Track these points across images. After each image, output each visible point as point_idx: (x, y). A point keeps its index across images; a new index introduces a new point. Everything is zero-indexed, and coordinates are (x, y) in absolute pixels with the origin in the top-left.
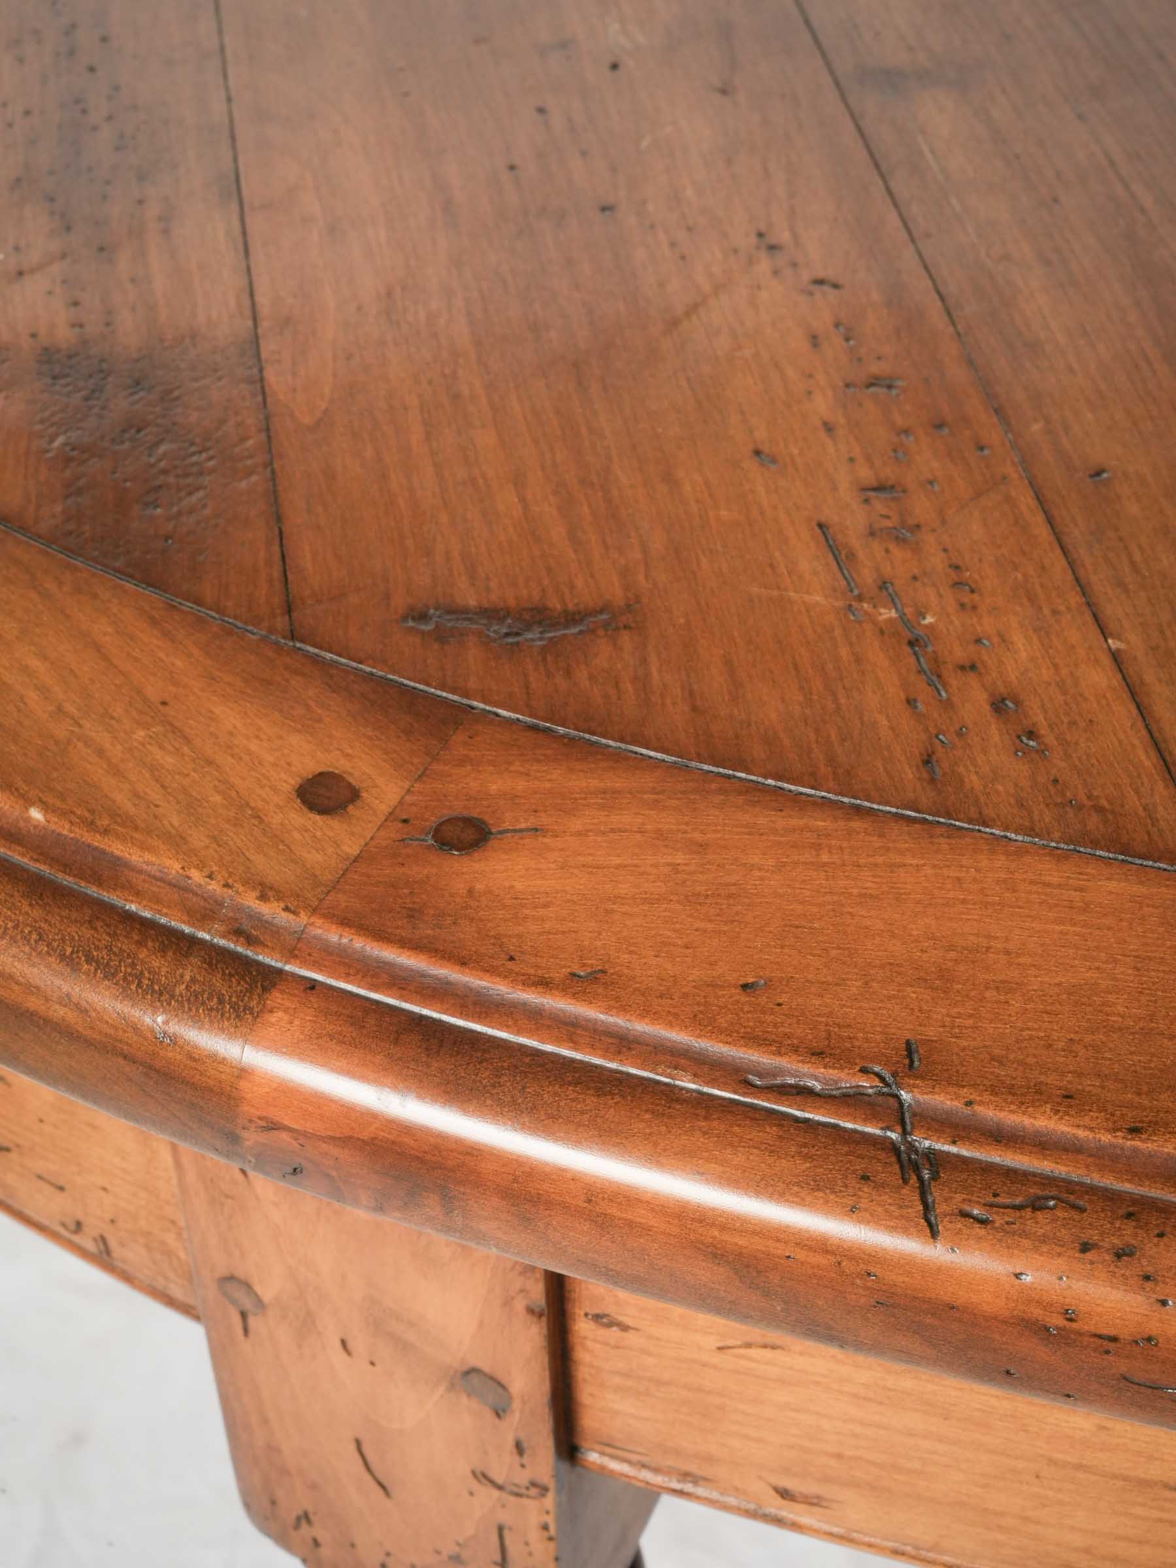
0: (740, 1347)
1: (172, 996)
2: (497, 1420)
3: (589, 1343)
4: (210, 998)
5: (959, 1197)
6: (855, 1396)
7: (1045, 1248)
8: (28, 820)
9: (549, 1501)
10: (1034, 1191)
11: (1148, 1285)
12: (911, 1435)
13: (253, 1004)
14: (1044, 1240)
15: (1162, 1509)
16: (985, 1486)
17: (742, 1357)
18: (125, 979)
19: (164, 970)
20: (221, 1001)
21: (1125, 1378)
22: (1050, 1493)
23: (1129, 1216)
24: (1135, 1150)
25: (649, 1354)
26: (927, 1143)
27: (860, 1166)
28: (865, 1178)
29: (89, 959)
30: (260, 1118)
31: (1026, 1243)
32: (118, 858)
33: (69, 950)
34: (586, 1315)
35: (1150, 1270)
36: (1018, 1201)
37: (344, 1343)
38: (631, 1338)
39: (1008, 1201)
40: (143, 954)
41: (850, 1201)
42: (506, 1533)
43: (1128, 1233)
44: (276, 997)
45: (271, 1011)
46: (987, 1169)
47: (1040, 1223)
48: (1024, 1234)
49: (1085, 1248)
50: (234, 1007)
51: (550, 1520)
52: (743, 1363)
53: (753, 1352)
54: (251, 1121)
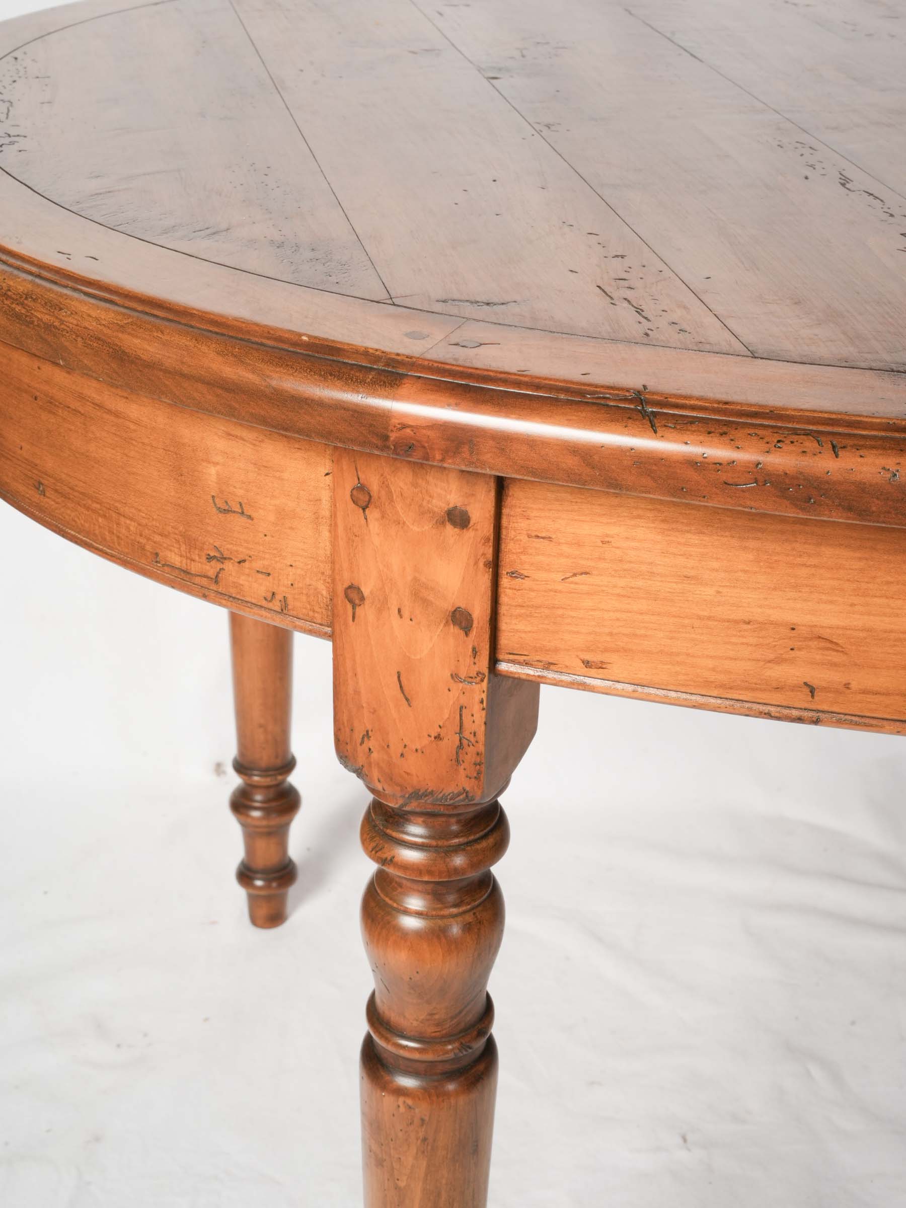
0: (572, 577)
1: (365, 383)
2: (466, 638)
3: (508, 591)
4: (380, 382)
5: (663, 422)
6: (619, 595)
7: (695, 433)
8: (302, 340)
9: (485, 684)
10: (690, 420)
11: (732, 442)
12: (642, 614)
13: (397, 382)
14: (694, 431)
15: (743, 637)
16: (671, 638)
17: (572, 583)
18: (346, 379)
19: (361, 376)
20: (384, 382)
21: (726, 483)
22: (698, 637)
23: (725, 425)
24: (726, 408)
25: (533, 591)
26: (650, 409)
27: (628, 415)
28: (630, 418)
29: (331, 375)
30: (399, 424)
31: (688, 433)
32: (339, 348)
33: (323, 373)
34: (507, 573)
35: (733, 438)
36: (685, 422)
37: (399, 611)
38: (527, 583)
39: (681, 422)
40: (352, 372)
41: (624, 424)
42: (464, 710)
43: (725, 429)
44: (405, 381)
45: (405, 384)
46: (674, 415)
47: (694, 427)
48: (689, 430)
49: (709, 433)
50: (390, 384)
51: (484, 696)
52: (572, 586)
53: (578, 579)
54: (395, 427)
